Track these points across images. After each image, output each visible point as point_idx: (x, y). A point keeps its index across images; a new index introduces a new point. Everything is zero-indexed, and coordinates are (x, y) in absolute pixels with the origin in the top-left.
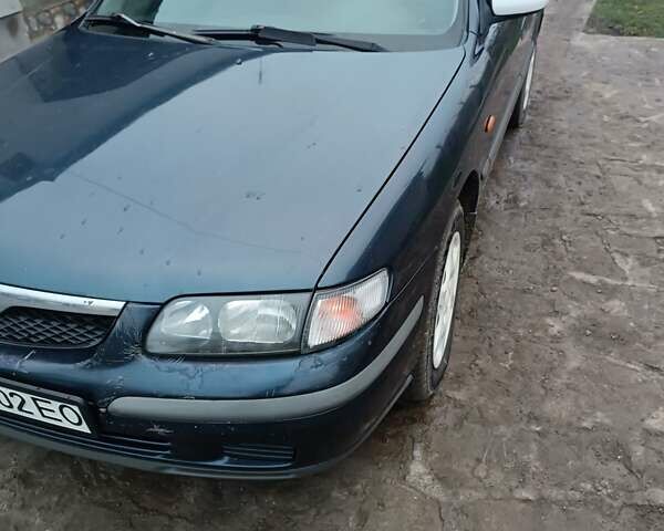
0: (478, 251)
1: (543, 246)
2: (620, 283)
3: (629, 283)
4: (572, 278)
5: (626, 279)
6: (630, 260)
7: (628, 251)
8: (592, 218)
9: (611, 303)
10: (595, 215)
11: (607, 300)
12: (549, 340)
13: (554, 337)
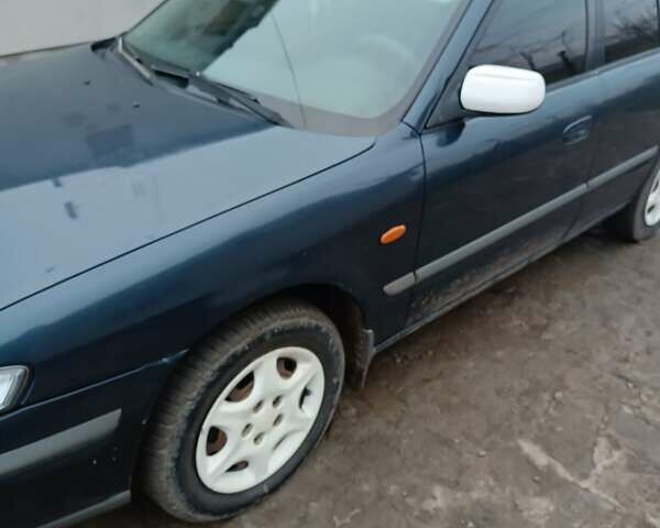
0: (441, 373)
1: (521, 395)
2: (571, 479)
3: (584, 484)
4: (519, 448)
5: (585, 476)
6: (617, 454)
7: (623, 441)
8: (621, 382)
9: (536, 500)
10: (628, 380)
11: (537, 494)
12: (416, 513)
13: (426, 512)
